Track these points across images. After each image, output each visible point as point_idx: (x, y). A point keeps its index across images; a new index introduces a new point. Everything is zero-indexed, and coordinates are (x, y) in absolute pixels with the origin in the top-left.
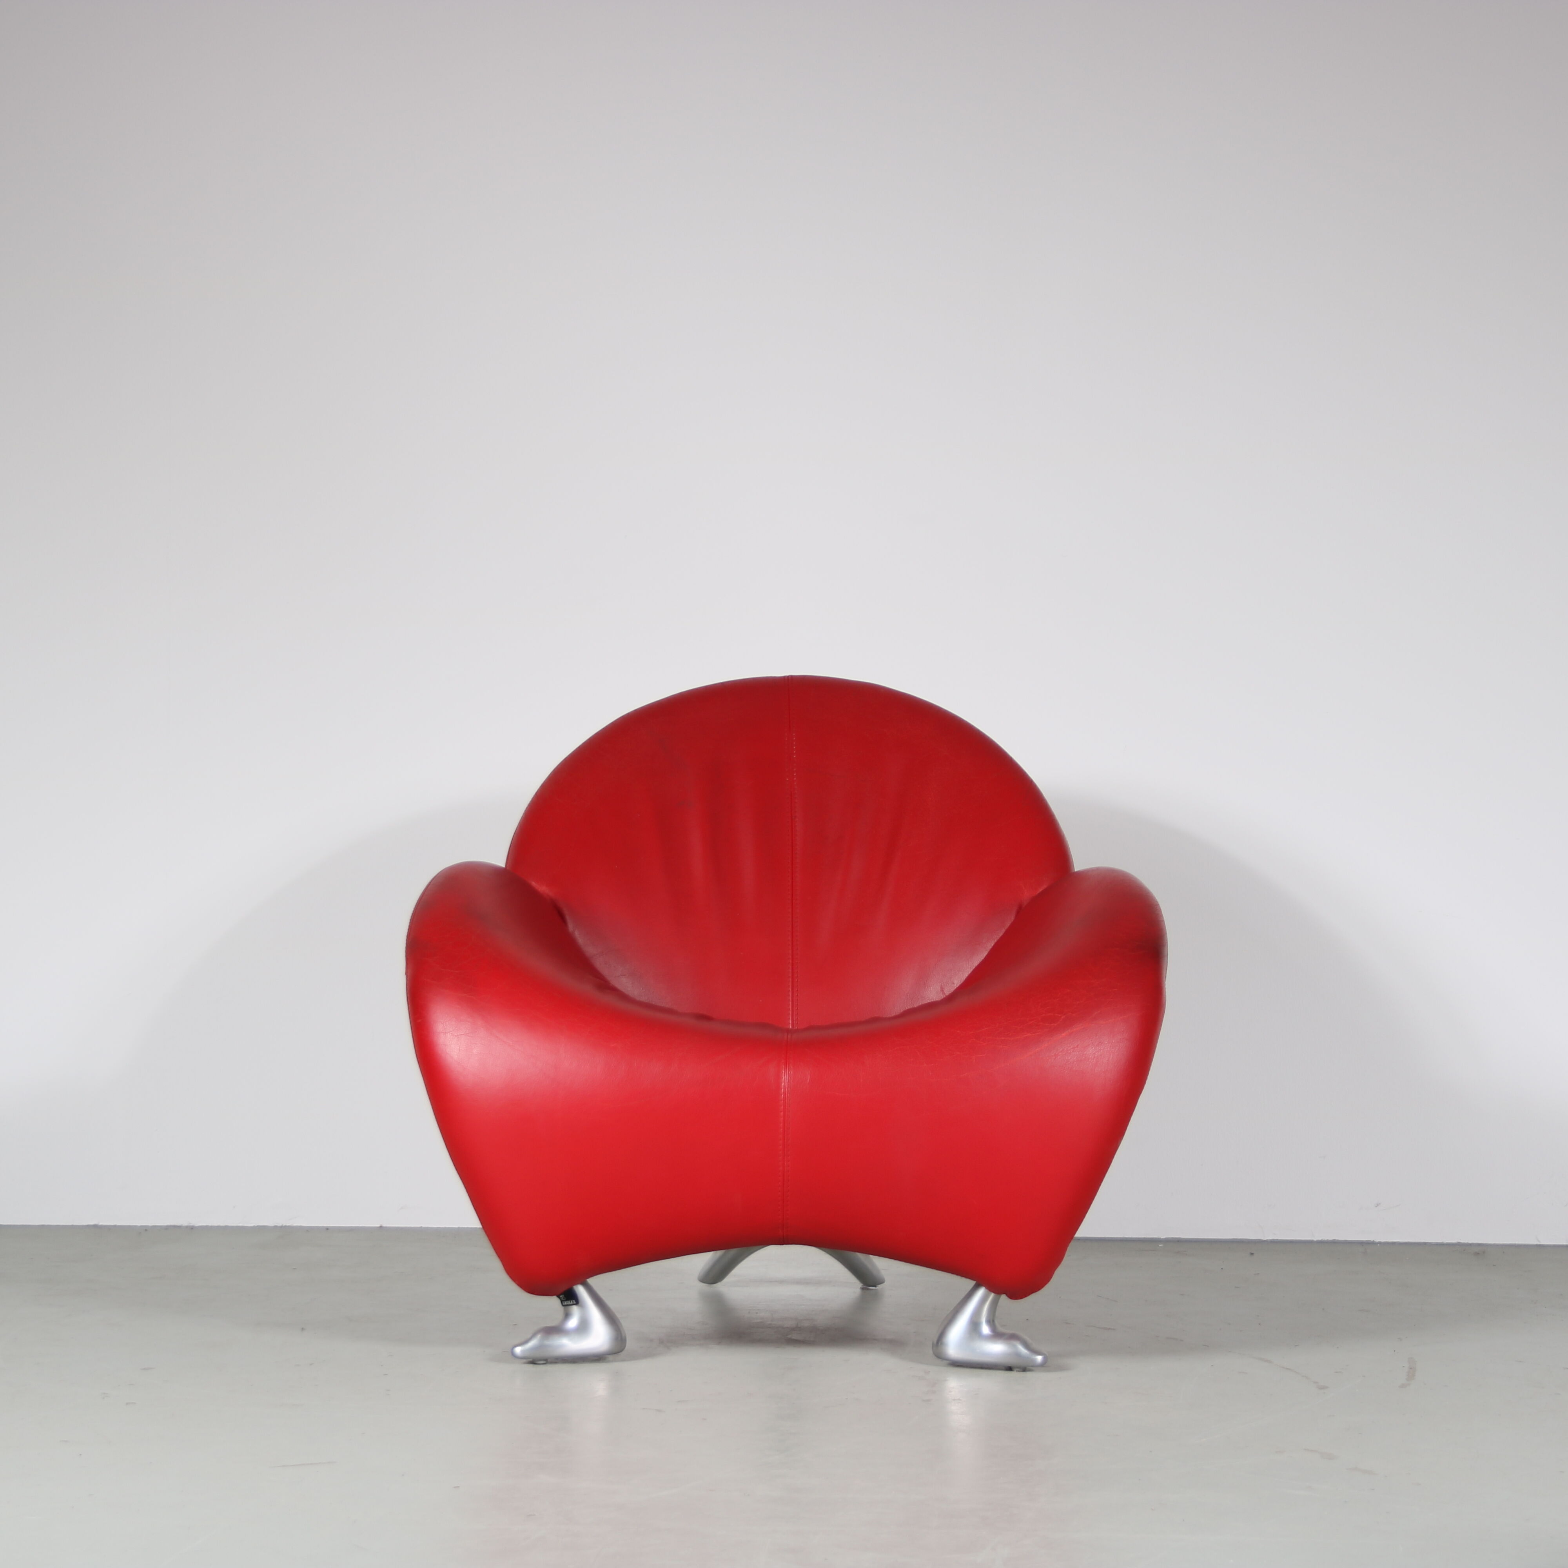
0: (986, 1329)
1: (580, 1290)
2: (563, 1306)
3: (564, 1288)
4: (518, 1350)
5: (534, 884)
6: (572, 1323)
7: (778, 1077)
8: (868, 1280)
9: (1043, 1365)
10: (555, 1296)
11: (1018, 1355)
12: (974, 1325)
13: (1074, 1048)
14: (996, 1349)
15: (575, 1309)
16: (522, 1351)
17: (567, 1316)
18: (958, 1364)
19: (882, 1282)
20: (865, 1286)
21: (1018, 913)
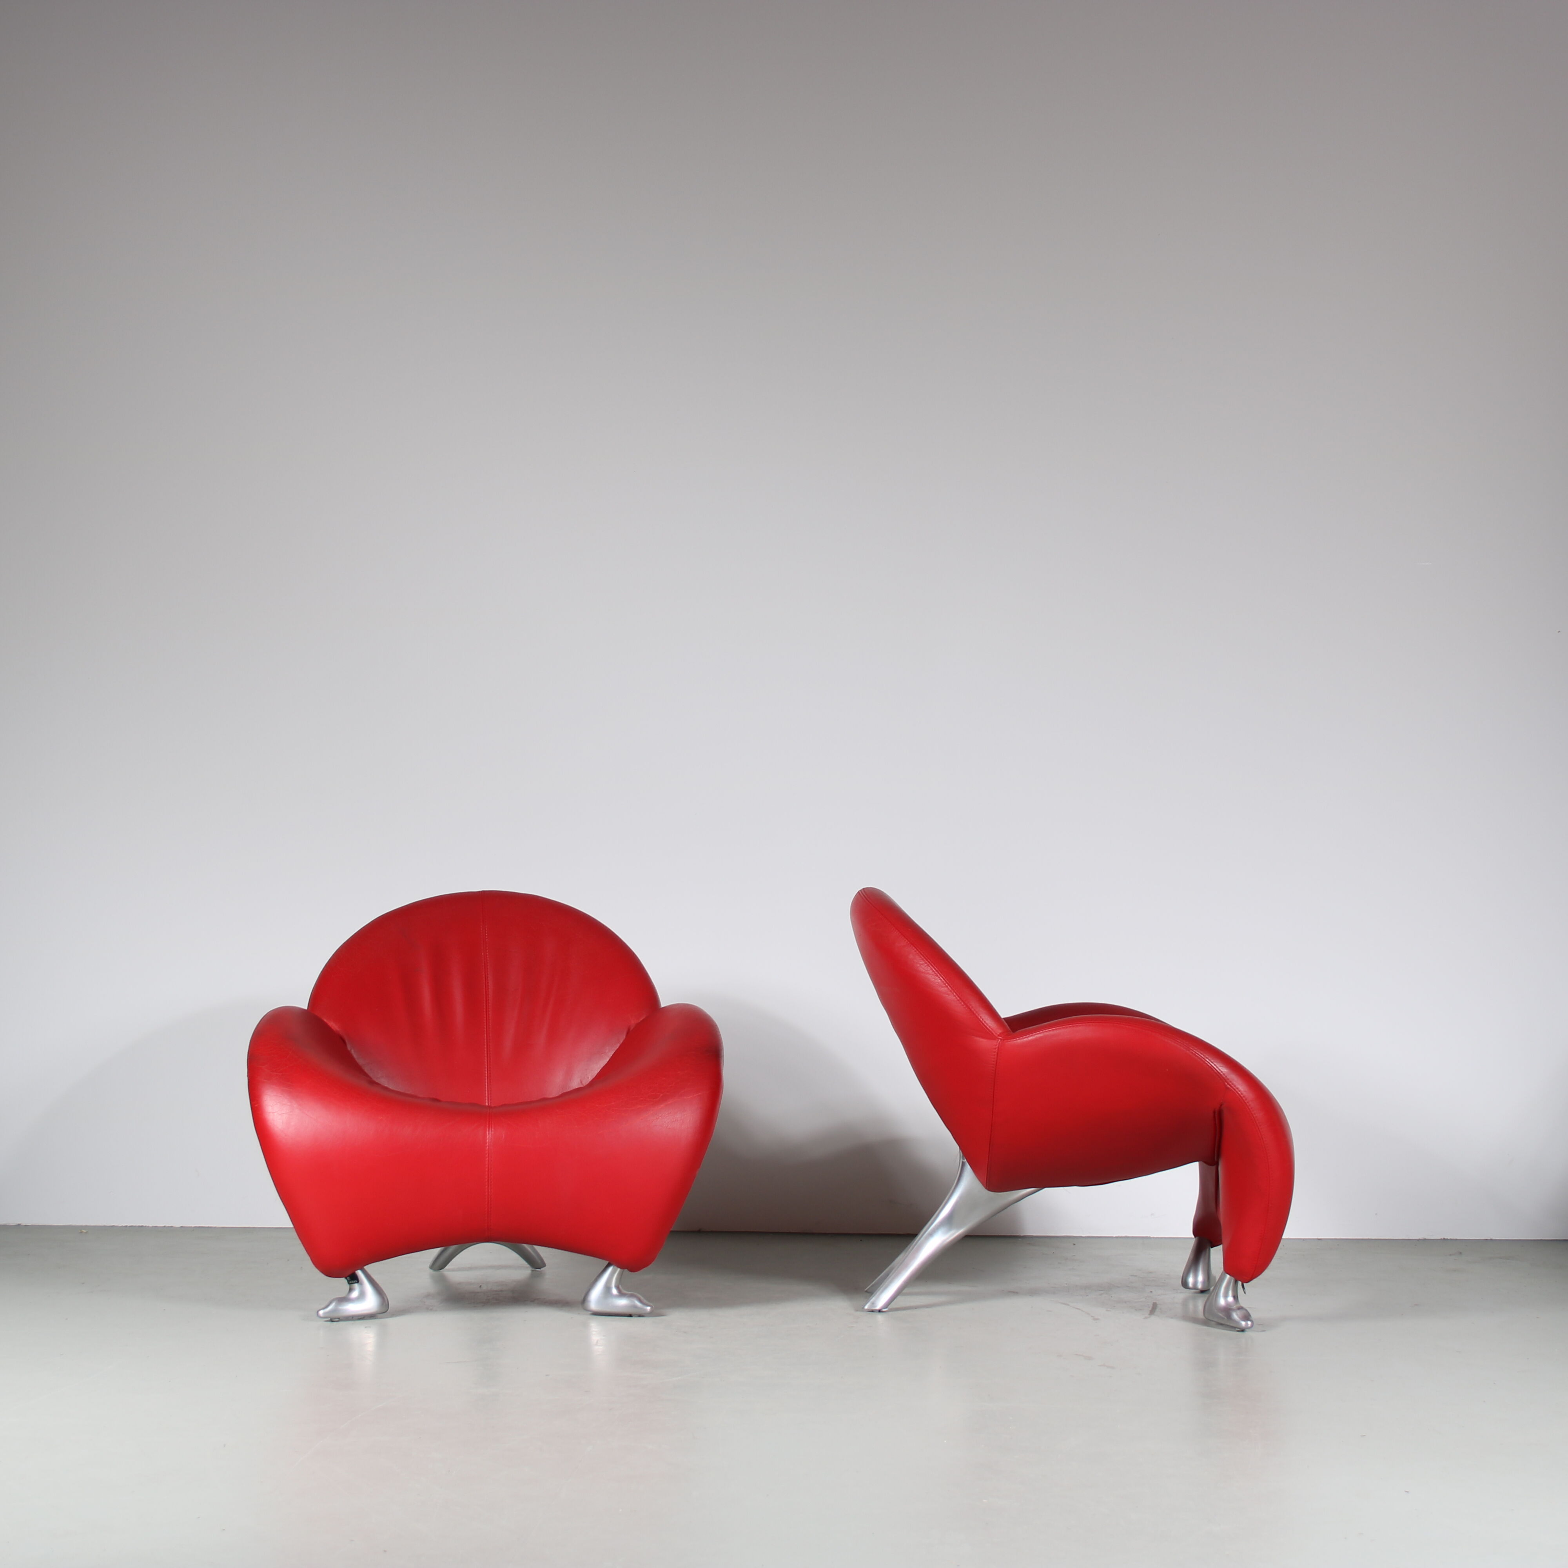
0: (615, 1291)
1: (359, 1273)
2: (349, 1283)
3: (349, 1272)
4: (321, 1312)
5: (325, 1020)
6: (355, 1294)
7: (485, 1136)
8: (536, 1264)
9: (651, 1314)
10: (344, 1278)
11: (635, 1307)
12: (607, 1288)
13: (668, 1114)
14: (622, 1303)
15: (356, 1286)
16: (324, 1313)
17: (351, 1290)
18: (596, 1314)
19: (544, 1265)
20: (533, 1269)
21: (627, 1033)
